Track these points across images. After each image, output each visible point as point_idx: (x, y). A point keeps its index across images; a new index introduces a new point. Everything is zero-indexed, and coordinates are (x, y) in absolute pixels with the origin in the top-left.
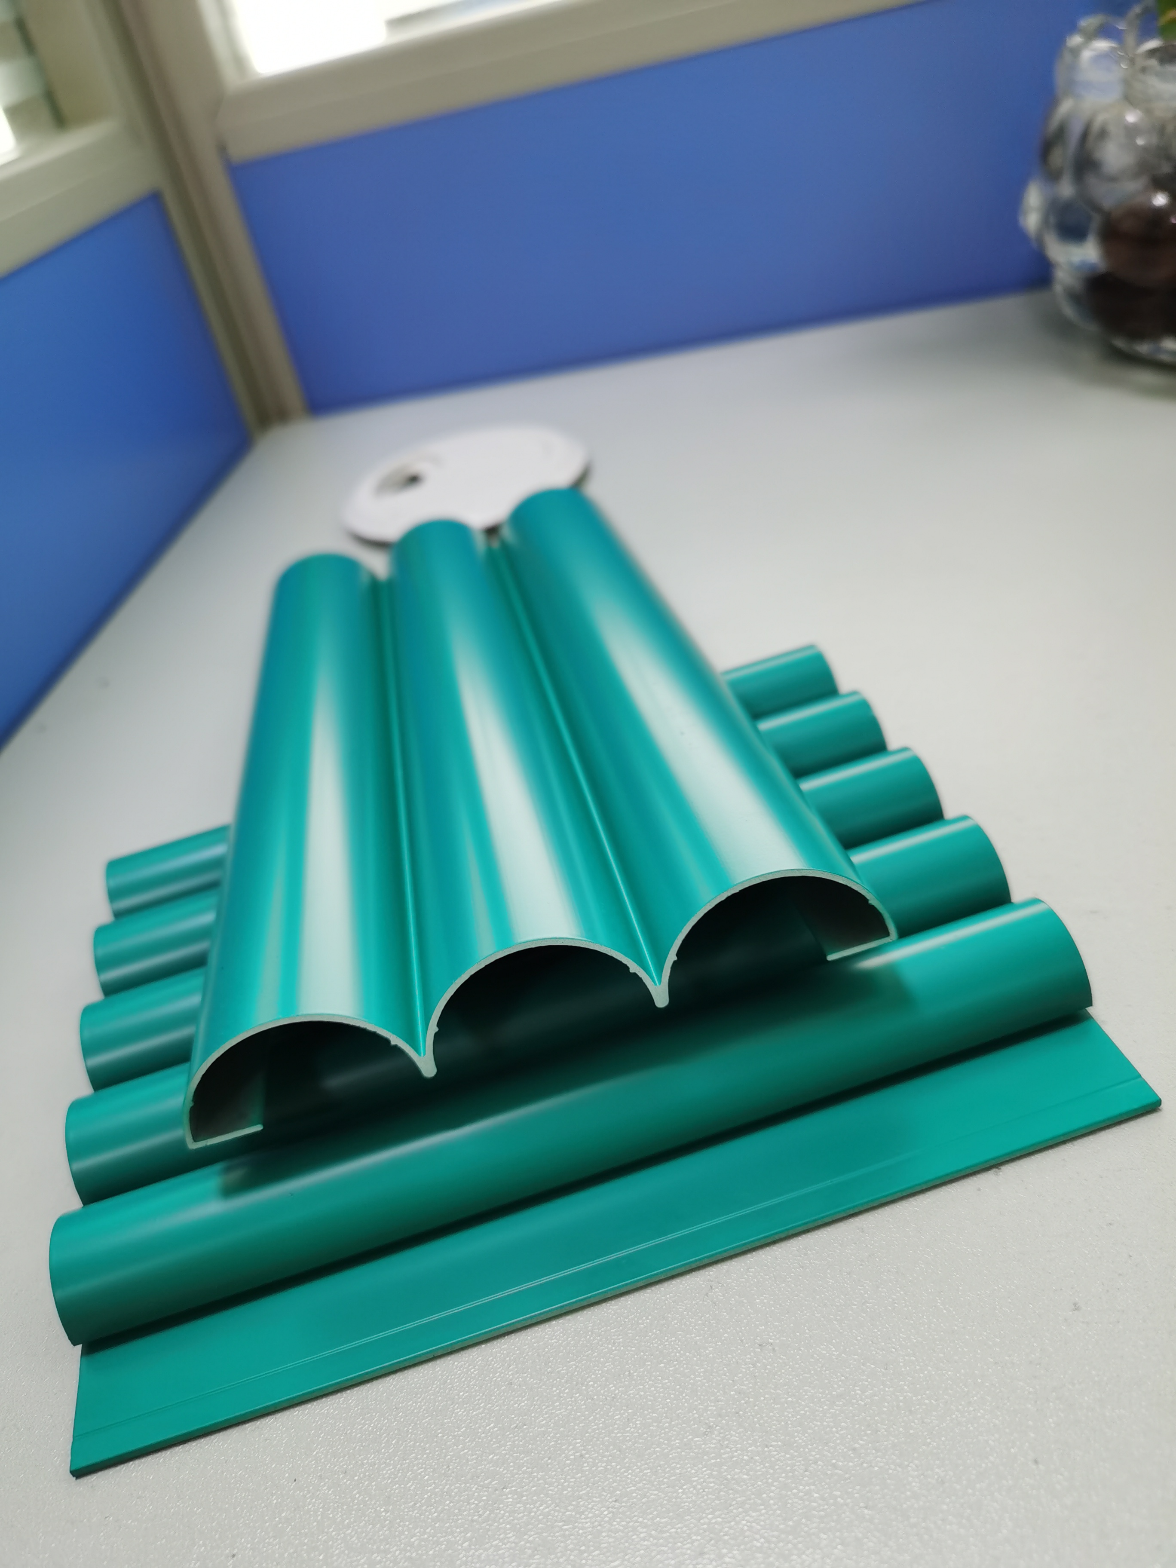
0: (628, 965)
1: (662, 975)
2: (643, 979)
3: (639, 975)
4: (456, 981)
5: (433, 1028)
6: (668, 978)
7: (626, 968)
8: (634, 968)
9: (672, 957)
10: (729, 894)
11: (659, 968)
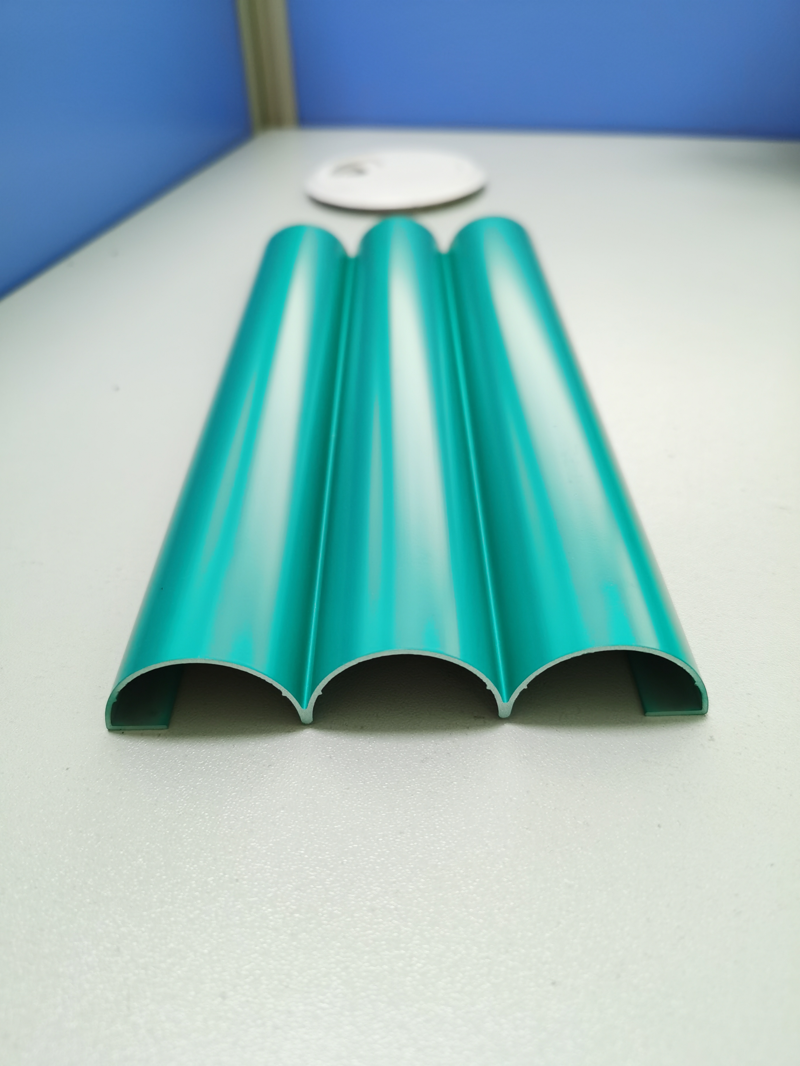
0: (487, 684)
1: (510, 697)
2: (495, 695)
3: (494, 692)
4: (346, 664)
5: (318, 691)
6: (515, 699)
7: (485, 685)
8: (490, 686)
9: (524, 685)
10: (585, 652)
11: (510, 693)
